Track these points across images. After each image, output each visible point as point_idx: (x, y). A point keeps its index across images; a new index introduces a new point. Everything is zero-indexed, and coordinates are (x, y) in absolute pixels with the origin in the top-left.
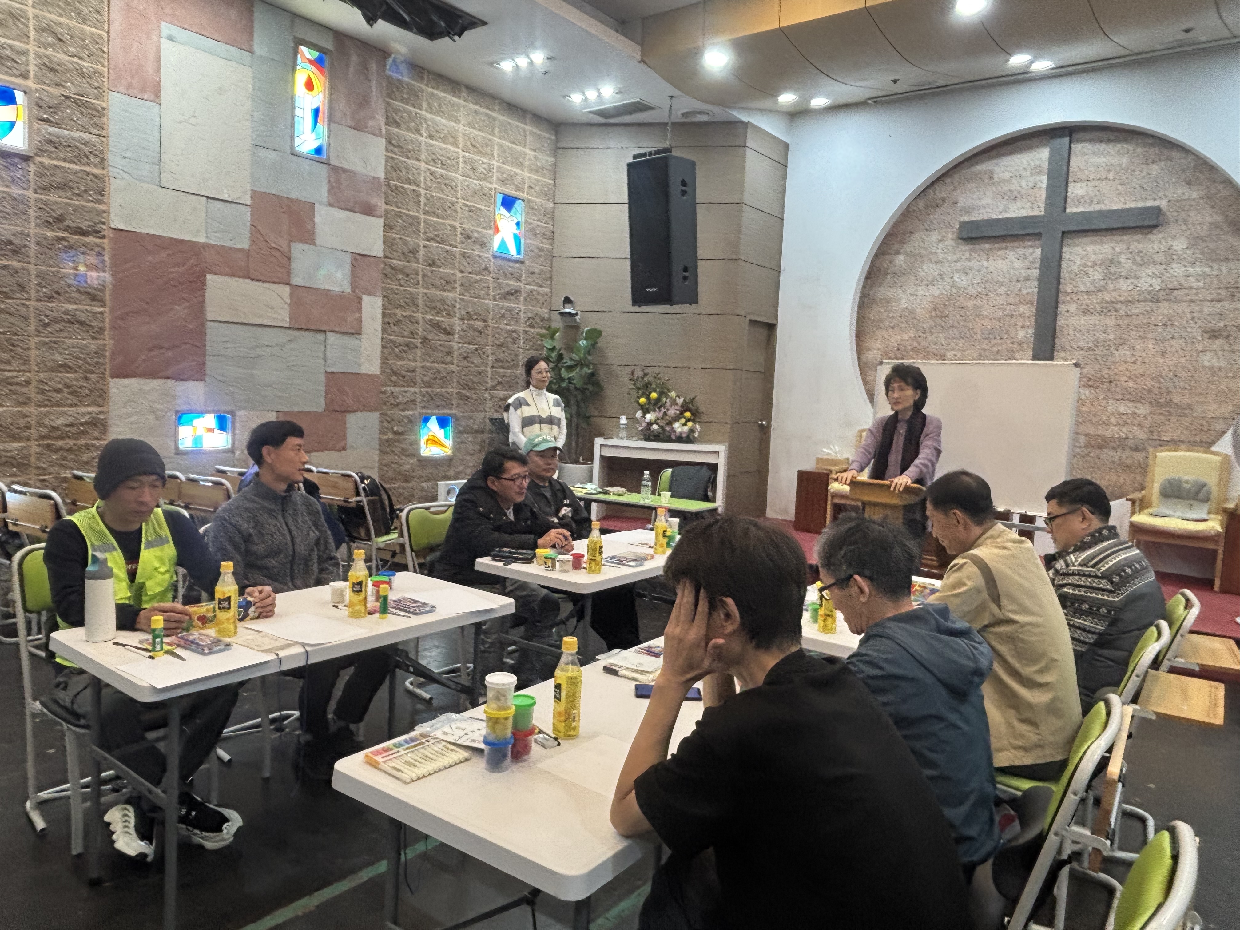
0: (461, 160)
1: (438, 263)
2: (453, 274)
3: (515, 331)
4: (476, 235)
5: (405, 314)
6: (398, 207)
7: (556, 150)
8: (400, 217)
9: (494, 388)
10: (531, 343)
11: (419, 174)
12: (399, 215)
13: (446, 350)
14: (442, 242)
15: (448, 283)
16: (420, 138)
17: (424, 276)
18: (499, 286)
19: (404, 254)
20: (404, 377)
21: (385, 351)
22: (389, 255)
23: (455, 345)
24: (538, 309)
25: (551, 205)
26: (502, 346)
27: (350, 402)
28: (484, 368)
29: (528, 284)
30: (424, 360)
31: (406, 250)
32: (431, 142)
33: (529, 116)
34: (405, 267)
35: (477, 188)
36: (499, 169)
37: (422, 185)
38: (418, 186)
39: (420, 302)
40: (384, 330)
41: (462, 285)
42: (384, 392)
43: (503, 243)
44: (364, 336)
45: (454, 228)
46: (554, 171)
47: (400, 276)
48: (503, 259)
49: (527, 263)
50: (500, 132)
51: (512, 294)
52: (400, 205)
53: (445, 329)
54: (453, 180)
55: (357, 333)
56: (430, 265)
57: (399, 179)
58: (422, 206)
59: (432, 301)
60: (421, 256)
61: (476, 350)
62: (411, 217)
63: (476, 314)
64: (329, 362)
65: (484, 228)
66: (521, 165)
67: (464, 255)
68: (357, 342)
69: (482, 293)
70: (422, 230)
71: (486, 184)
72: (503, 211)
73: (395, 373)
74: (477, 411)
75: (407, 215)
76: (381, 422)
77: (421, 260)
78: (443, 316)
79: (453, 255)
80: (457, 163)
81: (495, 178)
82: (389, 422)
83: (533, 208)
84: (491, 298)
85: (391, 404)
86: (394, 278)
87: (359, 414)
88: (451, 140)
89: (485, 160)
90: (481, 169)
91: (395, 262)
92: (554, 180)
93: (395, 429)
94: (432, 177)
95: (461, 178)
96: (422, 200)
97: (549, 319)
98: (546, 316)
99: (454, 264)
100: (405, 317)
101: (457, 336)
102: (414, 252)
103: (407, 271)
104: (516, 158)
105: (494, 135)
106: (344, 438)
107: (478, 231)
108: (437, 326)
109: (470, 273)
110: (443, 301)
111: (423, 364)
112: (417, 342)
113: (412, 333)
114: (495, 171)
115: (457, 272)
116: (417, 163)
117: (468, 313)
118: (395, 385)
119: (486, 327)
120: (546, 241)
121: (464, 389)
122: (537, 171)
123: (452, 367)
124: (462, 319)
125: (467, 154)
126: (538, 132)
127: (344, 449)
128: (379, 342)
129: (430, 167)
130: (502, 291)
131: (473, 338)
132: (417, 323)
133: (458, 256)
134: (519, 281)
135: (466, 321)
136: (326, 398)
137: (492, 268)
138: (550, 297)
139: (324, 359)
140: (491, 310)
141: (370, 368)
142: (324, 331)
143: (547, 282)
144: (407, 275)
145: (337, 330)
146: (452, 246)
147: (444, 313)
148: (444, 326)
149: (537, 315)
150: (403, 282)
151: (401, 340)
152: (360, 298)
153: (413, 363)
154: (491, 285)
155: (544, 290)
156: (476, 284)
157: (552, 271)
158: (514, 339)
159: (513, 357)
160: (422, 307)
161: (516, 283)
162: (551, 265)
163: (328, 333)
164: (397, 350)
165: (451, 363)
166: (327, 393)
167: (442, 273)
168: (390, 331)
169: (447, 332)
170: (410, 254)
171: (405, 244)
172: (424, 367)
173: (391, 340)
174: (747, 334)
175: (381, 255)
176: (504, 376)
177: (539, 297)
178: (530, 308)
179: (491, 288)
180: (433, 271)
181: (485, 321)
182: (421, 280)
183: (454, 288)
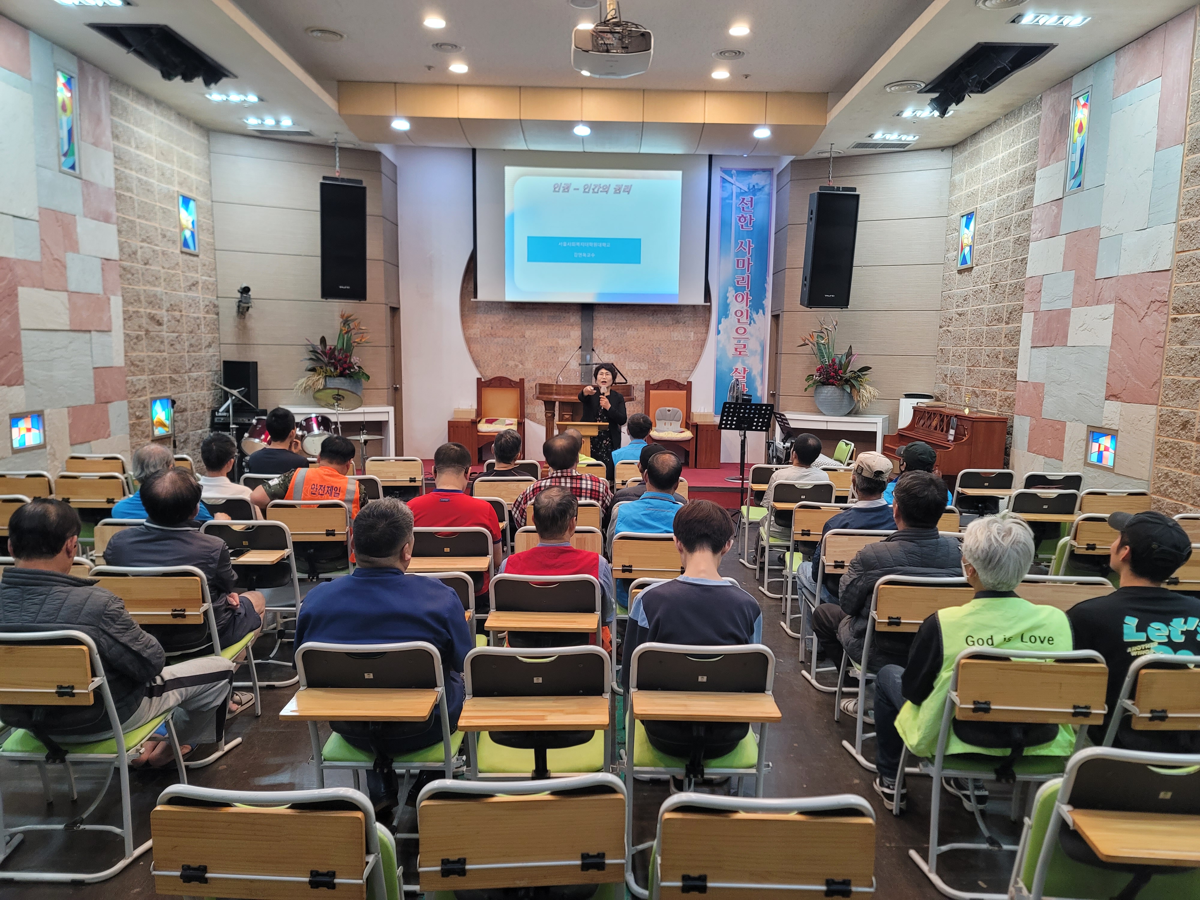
1: (150, 261)
2: (159, 271)
4: (169, 234)
5: (134, 309)
6: (123, 214)
7: (210, 154)
8: (125, 222)
9: (190, 370)
10: (208, 328)
11: (133, 183)
13: (160, 340)
14: (151, 243)
15: (157, 278)
16: (131, 150)
17: (143, 274)
18: (187, 279)
19: (130, 255)
20: (138, 366)
21: (126, 344)
23: (165, 335)
24: (210, 297)
25: (210, 203)
26: (191, 332)
27: (109, 392)
28: (183, 353)
29: (202, 277)
30: (147, 350)
31: (130, 251)
32: (138, 152)
33: (192, 125)
34: (131, 268)
35: (167, 191)
36: (179, 174)
37: (135, 192)
38: (133, 193)
39: (142, 297)
41: (165, 280)
42: (127, 382)
44: (113, 333)
45: (157, 229)
46: (209, 173)
47: (129, 276)
48: (186, 254)
49: (201, 256)
51: (194, 285)
52: (124, 211)
53: (158, 321)
54: (153, 187)
55: (109, 330)
56: (145, 264)
57: (122, 188)
58: (137, 211)
59: (149, 296)
60: (140, 257)
61: (177, 337)
62: (131, 221)
63: (175, 305)
64: (94, 358)
65: (174, 227)
67: (163, 253)
68: (110, 338)
69: (177, 286)
70: (138, 233)
71: (173, 188)
72: (183, 210)
73: (132, 364)
74: (182, 392)
75: (129, 220)
76: (129, 409)
77: (140, 260)
78: (156, 309)
79: (158, 254)
80: (154, 170)
81: (176, 182)
82: (132, 408)
83: (199, 207)
84: (182, 289)
85: (133, 392)
86: (126, 279)
87: (115, 403)
88: (150, 150)
89: (170, 167)
90: (168, 174)
91: (125, 263)
92: (210, 180)
93: (137, 414)
94: (139, 184)
95: (157, 183)
96: (136, 205)
97: (217, 306)
98: (215, 303)
99: (159, 262)
100: (135, 312)
101: (165, 327)
102: (136, 253)
103: (133, 271)
104: (188, 163)
105: (173, 143)
106: (109, 426)
107: (171, 231)
108: (153, 318)
109: (168, 268)
110: (155, 295)
111: (148, 354)
112: (143, 333)
113: (140, 327)
115: (160, 268)
117: (171, 305)
118: (134, 374)
119: (182, 316)
120: (210, 236)
121: (173, 373)
122: (200, 173)
123: (165, 355)
124: (168, 310)
125: (159, 162)
126: (199, 139)
127: (110, 434)
128: (122, 336)
129: (139, 176)
130: (188, 283)
131: (175, 327)
132: (142, 317)
133: (160, 254)
134: (197, 273)
135: (170, 312)
136: (95, 391)
137: (181, 264)
138: (216, 286)
139: (92, 357)
140: (184, 301)
141: (119, 361)
142: (90, 331)
143: (214, 272)
144: (133, 275)
145: (98, 329)
146: (156, 245)
147: (157, 307)
148: (157, 319)
149: (210, 302)
150: (131, 281)
151: (133, 334)
152: (109, 299)
153: (142, 354)
154: (182, 278)
155: (212, 280)
156: (173, 279)
157: (215, 262)
158: (198, 325)
159: (199, 341)
160: (144, 302)
161: (196, 276)
162: (215, 257)
163: (92, 333)
164: (132, 343)
165: (164, 351)
166: (95, 388)
167: (153, 270)
168: (126, 326)
169: (159, 324)
170: (133, 256)
171: (130, 247)
172: (148, 356)
173: (128, 335)
174: (389, 318)
175: (117, 258)
176: (195, 359)
177: (210, 286)
178: (206, 296)
179: (182, 281)
180: (147, 270)
181: (181, 311)
182: (141, 278)
183: (160, 283)
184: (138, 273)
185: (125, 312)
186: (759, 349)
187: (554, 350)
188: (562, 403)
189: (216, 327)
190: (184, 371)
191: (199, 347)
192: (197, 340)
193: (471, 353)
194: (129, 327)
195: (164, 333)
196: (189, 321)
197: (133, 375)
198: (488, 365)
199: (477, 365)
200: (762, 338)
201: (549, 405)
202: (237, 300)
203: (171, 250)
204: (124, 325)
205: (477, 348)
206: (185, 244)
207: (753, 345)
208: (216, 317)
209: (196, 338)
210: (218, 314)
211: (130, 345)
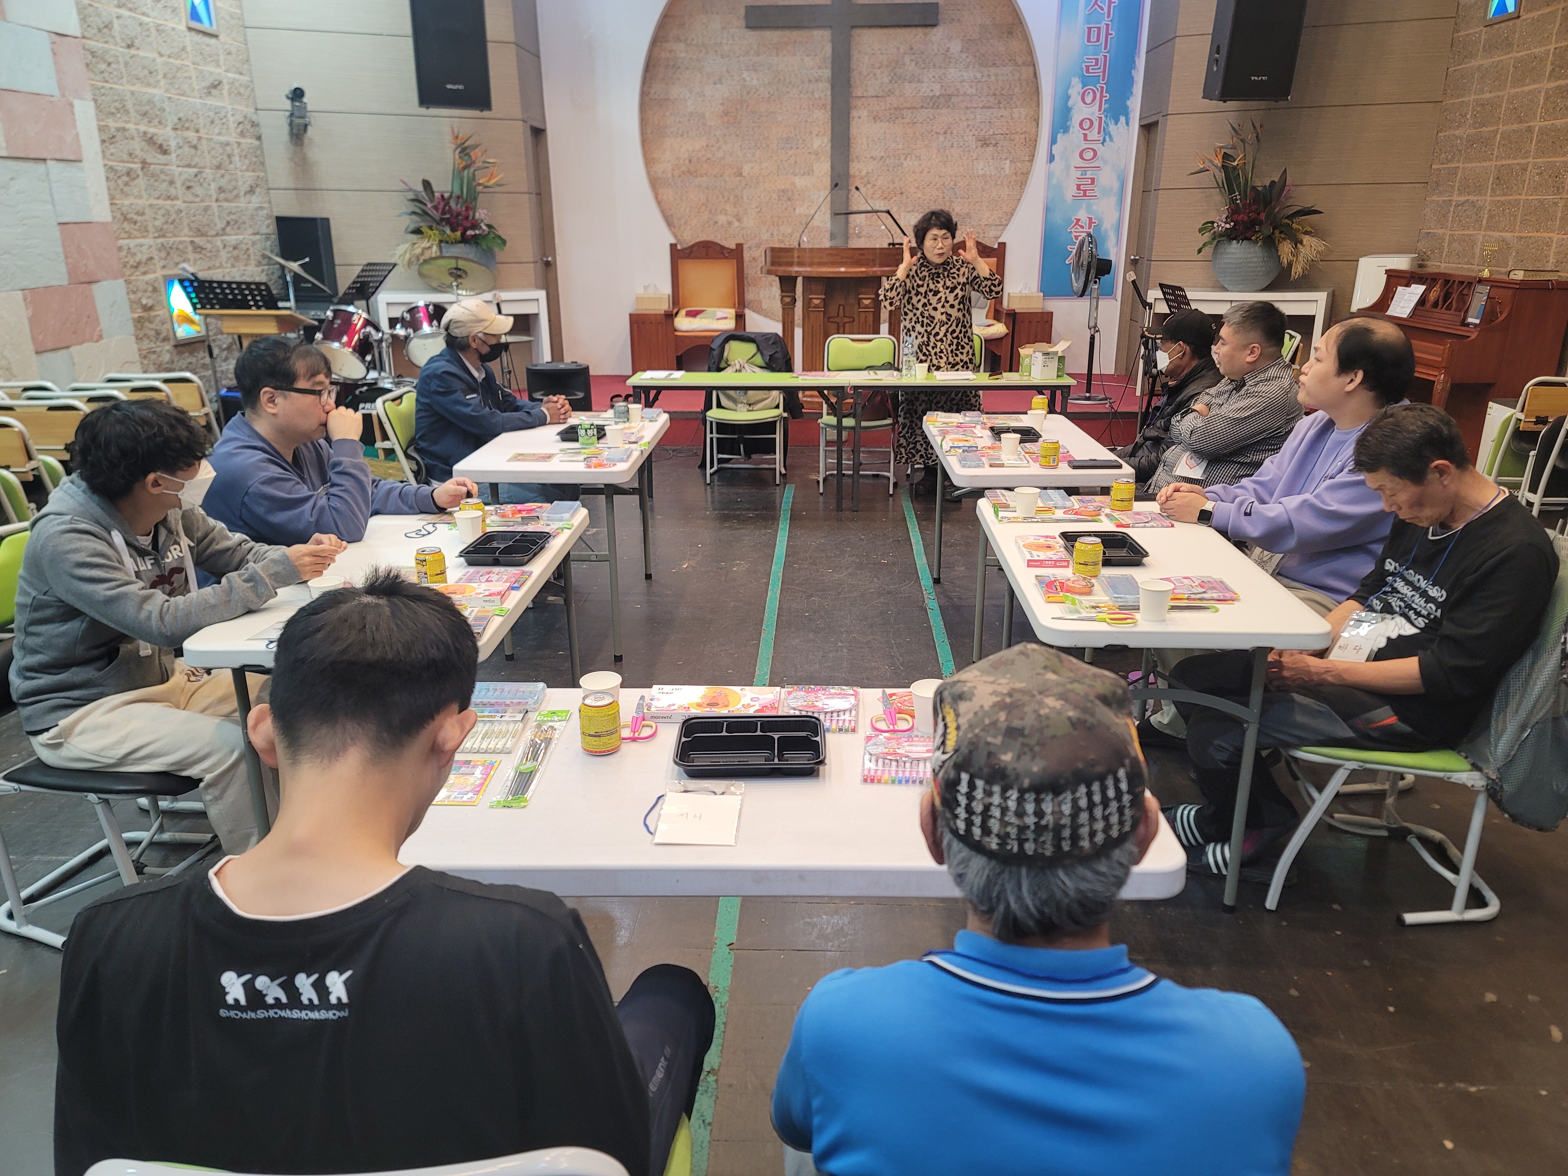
1: (137, 43)
3: (228, 144)
5: (118, 125)
13: (168, 178)
15: (151, 74)
17: (126, 64)
18: (202, 75)
19: (99, 30)
20: (135, 223)
21: (110, 184)
22: (87, 34)
23: (175, 170)
24: (244, 109)
26: (219, 167)
27: (91, 265)
28: (210, 203)
29: (229, 71)
30: (149, 195)
31: (100, 23)
34: (104, 52)
39: (130, 106)
41: (165, 76)
42: (120, 248)
44: (86, 165)
47: (102, 67)
49: (222, 38)
51: (216, 87)
53: (161, 146)
55: (78, 159)
56: (129, 47)
59: (140, 103)
60: (117, 33)
61: (196, 175)
63: (187, 120)
64: (58, 206)
67: (157, 29)
68: (80, 174)
69: (186, 87)
73: (125, 218)
76: (128, 293)
77: (118, 40)
78: (155, 126)
79: (148, 30)
84: (196, 94)
85: (132, 266)
86: (97, 71)
91: (92, 43)
99: (152, 44)
100: (119, 130)
101: (173, 157)
102: (110, 26)
103: (108, 58)
106: (98, 321)
109: (169, 56)
110: (150, 102)
111: (150, 202)
112: (137, 166)
113: (130, 155)
115: (155, 55)
117: (179, 119)
123: (179, 204)
124: (175, 128)
127: (100, 337)
128: (103, 172)
130: (205, 83)
131: (190, 157)
132: (133, 139)
133: (153, 30)
134: (219, 66)
135: (179, 133)
136: (67, 264)
137: (189, 48)
138: (253, 90)
139: (53, 204)
140: (201, 113)
141: (101, 212)
142: (44, 160)
143: (245, 67)
144: (109, 64)
145: (58, 157)
146: (143, 14)
147: (156, 122)
148: (159, 142)
149: (245, 117)
150: (106, 75)
151: (121, 167)
152: (71, 105)
153: (140, 202)
154: (193, 74)
155: (245, 79)
156: (179, 75)
157: (247, 49)
158: (229, 156)
159: (234, 183)
160: (133, 114)
161: (217, 71)
162: (246, 40)
163: (48, 162)
164: (120, 182)
165: (176, 198)
166: (66, 257)
167: (142, 58)
168: (108, 153)
169: (165, 152)
170: (105, 30)
171: (98, 15)
172: (151, 206)
173: (111, 168)
174: (530, 145)
175: (79, 33)
176: (230, 213)
177: (242, 90)
178: (236, 107)
179: (194, 78)
180: (132, 57)
181: (197, 131)
182: (124, 70)
183: (158, 81)
184: (118, 62)
185: (101, 129)
186: (1116, 186)
187: (788, 196)
188: (808, 280)
189: (259, 162)
190: (213, 233)
191: (235, 192)
192: (230, 181)
193: (659, 203)
194: (112, 154)
195: (174, 168)
196: (213, 149)
197: (129, 237)
198: (686, 223)
199: (669, 222)
200: (1122, 167)
201: (787, 283)
202: (288, 114)
203: (171, 25)
204: (103, 152)
205: (668, 194)
206: (194, 15)
207: (1107, 178)
208: (257, 143)
209: (227, 177)
210: (259, 138)
211: (118, 185)
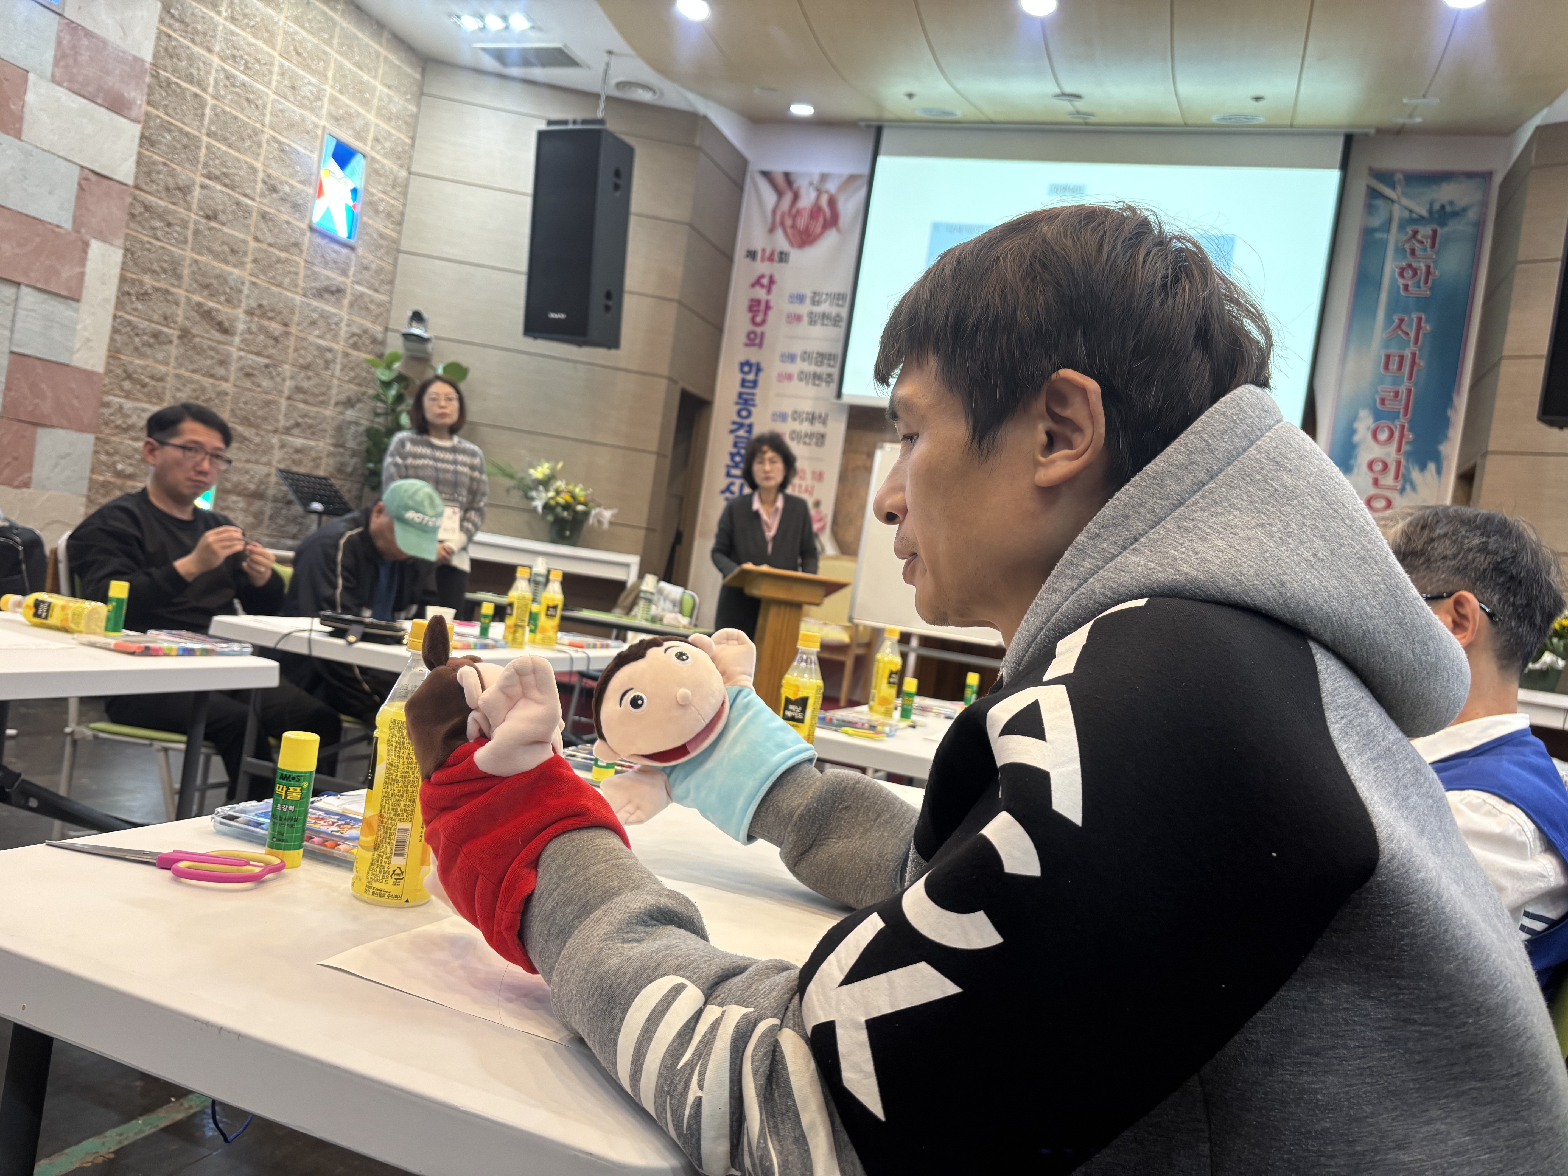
0: (276, 69)
1: (223, 218)
2: (244, 242)
3: (330, 350)
4: (287, 189)
5: (157, 284)
6: (167, 114)
7: (420, 94)
8: (169, 131)
9: (287, 431)
10: (352, 374)
11: (208, 73)
12: (168, 128)
13: (218, 357)
14: (233, 188)
15: (235, 251)
16: (217, 18)
17: (197, 232)
18: (315, 276)
19: (167, 189)
20: (144, 386)
21: (117, 337)
22: (144, 187)
23: (235, 353)
24: (367, 324)
25: (403, 173)
26: (306, 367)
27: (47, 407)
28: (276, 398)
29: (359, 283)
30: (180, 365)
31: (171, 183)
32: (233, 27)
33: (386, 35)
34: (166, 211)
35: (297, 118)
36: (333, 100)
37: (211, 89)
38: (204, 90)
39: (186, 272)
40: (120, 304)
41: (255, 261)
42: (107, 405)
43: (327, 214)
44: (83, 306)
45: (254, 171)
46: (412, 126)
47: (158, 224)
48: (324, 235)
49: (360, 251)
50: (341, 45)
51: (332, 293)
52: (171, 111)
53: (220, 323)
54: (260, 97)
55: (73, 297)
56: (208, 217)
57: (175, 71)
58: (206, 121)
59: (204, 275)
60: (195, 201)
61: (267, 366)
62: (187, 134)
63: (272, 310)
64: (17, 336)
65: (301, 182)
66: (365, 103)
67: (264, 216)
68: (70, 313)
69: (287, 281)
70: (202, 159)
71: (311, 117)
72: (333, 165)
73: (129, 377)
74: (257, 462)
75: (181, 131)
76: (96, 452)
77: (194, 207)
78: (220, 303)
79: (247, 212)
80: (271, 73)
81: (324, 111)
82: (108, 453)
83: (376, 172)
84: (299, 290)
85: (117, 427)
86: (147, 226)
87: (61, 432)
88: (266, 35)
89: (314, 80)
90: (306, 91)
91: (151, 198)
92: (413, 138)
93: (120, 467)
94: (227, 83)
95: (273, 96)
96: (208, 111)
97: (383, 343)
98: (380, 336)
99: (247, 226)
100: (157, 290)
101: (237, 339)
102: (185, 190)
103: (170, 218)
104: (361, 91)
105: (331, 45)
106: (30, 467)
107: (291, 185)
108: (207, 315)
109: (270, 245)
110: (222, 278)
111: (178, 371)
112: (172, 332)
113: (166, 318)
114: (326, 100)
115: (250, 239)
116: (207, 54)
117: (260, 306)
118: (128, 395)
119: (287, 334)
120: (391, 226)
121: (242, 424)
122: (389, 119)
123: (226, 386)
124: (250, 313)
125: (286, 63)
126: (397, 62)
127: (26, 484)
128: (109, 321)
129: (227, 67)
130: (317, 285)
131: (266, 347)
132: (177, 303)
133: (255, 215)
134: (345, 275)
135: (256, 319)
136: (6, 394)
138: (388, 311)
139: (11, 331)
140: (298, 310)
141: (91, 361)
142: (17, 284)
143: (386, 287)
144: (169, 225)
145: (41, 287)
146: (248, 197)
147: (221, 298)
148: (220, 318)
149: (365, 332)
150: (161, 233)
151: (143, 325)
152: (86, 244)
153: (162, 367)
154: (302, 271)
156: (278, 266)
157: (395, 272)
158: (327, 362)
159: (323, 388)
160: (188, 281)
161: (340, 278)
162: (395, 261)
163: (25, 289)
164: (134, 339)
165: (223, 379)
166: (8, 389)
167: (226, 234)
168: (129, 307)
169: (223, 329)
170: (178, 193)
171: (171, 175)
172: (175, 374)
173: (129, 322)
175: (130, 181)
176: (305, 416)
178: (357, 319)
179: (301, 275)
180: (211, 228)
181: (285, 325)
182: (190, 237)
183: (242, 263)
184: (183, 226)
185: (127, 280)
194: (136, 309)
195: (233, 350)
197: (127, 397)
203: (287, 216)
211: (133, 341)
